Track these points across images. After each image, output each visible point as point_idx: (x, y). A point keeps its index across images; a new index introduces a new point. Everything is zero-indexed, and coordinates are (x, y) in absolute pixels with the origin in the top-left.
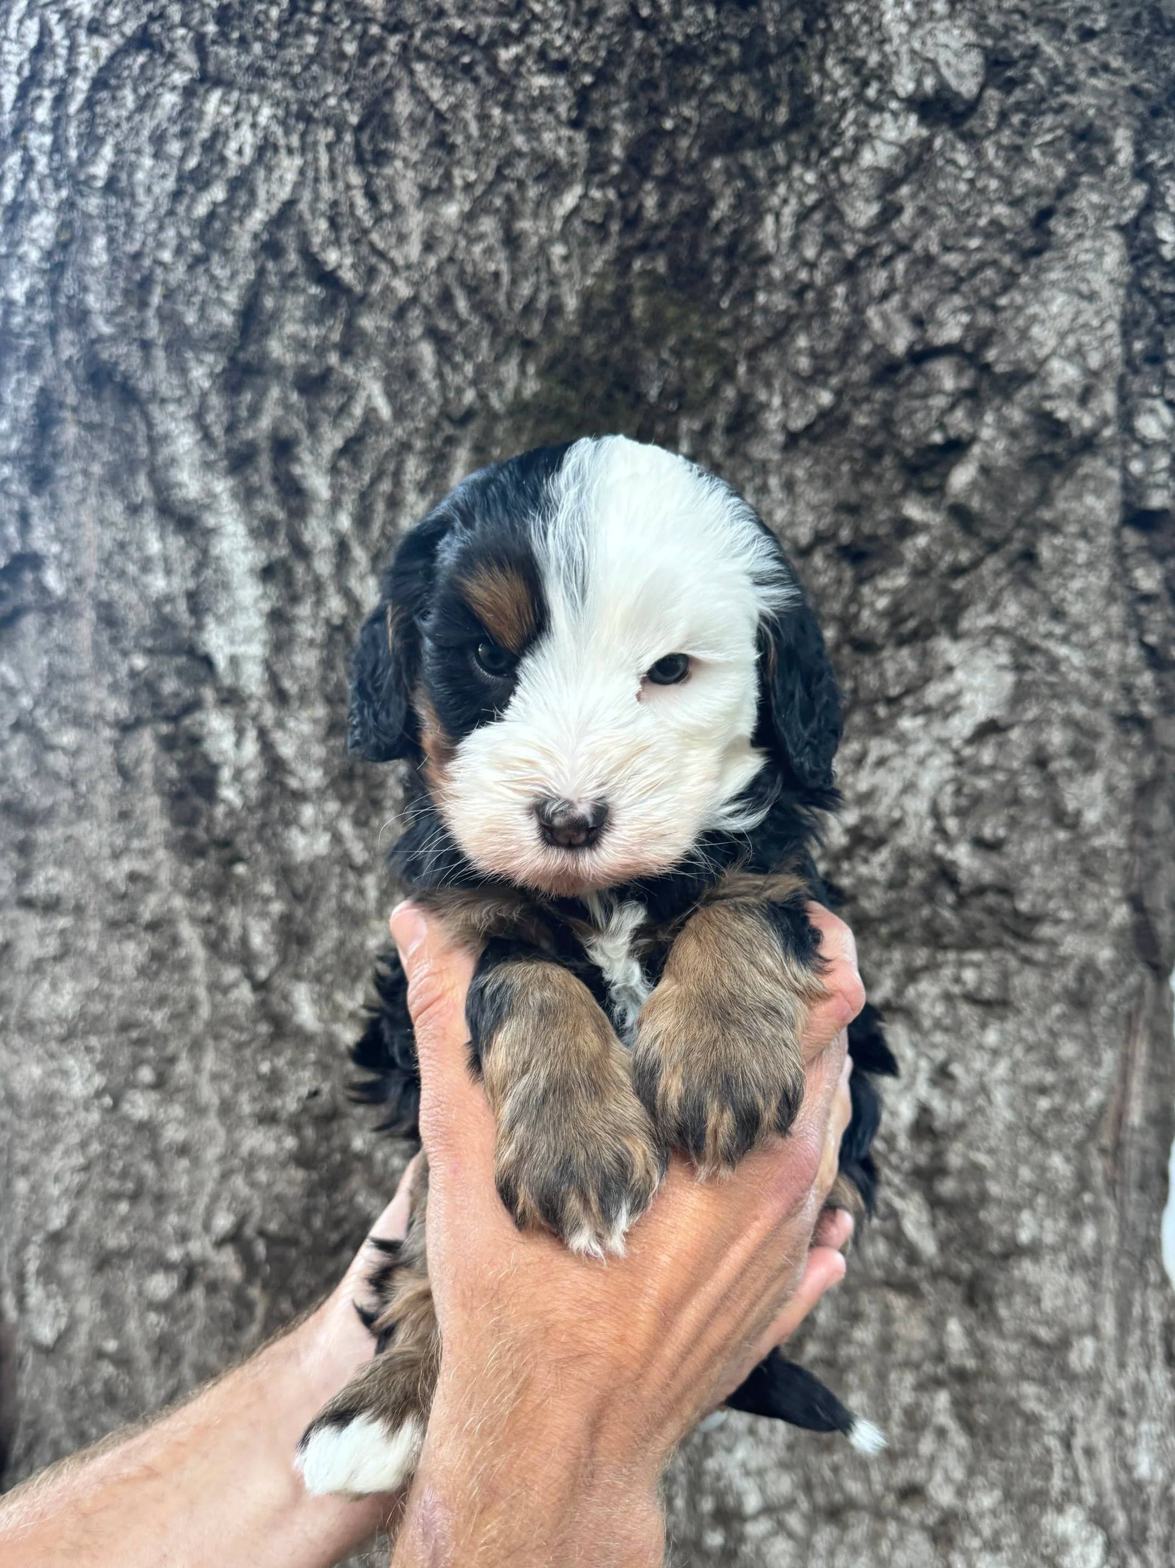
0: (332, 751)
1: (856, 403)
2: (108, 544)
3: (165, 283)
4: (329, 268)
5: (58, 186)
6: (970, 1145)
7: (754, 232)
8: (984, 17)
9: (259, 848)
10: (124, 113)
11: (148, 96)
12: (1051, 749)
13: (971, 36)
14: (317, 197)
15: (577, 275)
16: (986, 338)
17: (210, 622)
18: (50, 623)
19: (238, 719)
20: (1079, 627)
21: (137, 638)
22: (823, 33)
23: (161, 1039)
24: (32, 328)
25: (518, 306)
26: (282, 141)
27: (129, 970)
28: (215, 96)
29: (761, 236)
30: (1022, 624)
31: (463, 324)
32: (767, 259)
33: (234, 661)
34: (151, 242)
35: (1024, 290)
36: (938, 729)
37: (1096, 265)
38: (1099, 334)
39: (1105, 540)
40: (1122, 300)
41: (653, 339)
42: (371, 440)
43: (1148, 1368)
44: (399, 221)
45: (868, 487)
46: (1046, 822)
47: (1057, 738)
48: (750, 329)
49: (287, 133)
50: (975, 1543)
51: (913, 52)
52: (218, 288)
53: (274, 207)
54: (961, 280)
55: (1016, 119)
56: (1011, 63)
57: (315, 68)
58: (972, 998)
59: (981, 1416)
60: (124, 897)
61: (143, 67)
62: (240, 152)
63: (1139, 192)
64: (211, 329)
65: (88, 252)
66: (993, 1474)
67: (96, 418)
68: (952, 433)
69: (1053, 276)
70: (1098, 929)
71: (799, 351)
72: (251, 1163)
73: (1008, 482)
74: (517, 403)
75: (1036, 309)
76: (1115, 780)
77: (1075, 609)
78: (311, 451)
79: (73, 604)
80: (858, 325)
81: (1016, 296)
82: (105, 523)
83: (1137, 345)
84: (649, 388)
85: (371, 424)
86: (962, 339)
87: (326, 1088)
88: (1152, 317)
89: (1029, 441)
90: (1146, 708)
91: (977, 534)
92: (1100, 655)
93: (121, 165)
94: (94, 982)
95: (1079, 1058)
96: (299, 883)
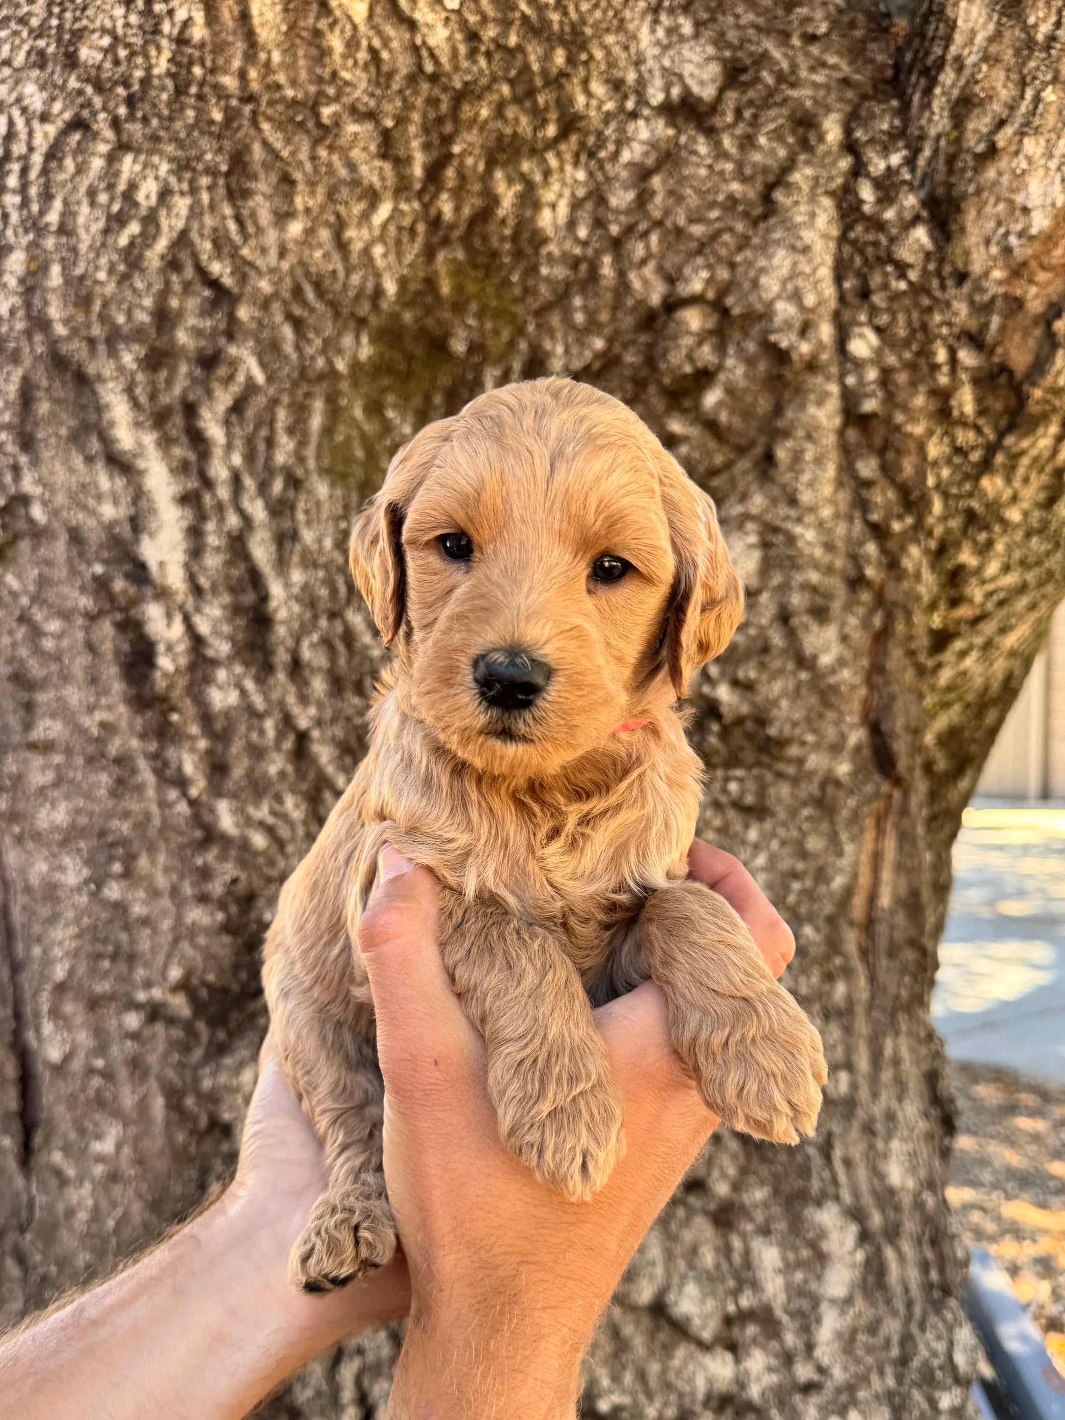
0: (236, 628)
1: (625, 346)
2: (74, 485)
3: (103, 295)
4: (214, 276)
5: (26, 231)
7: (535, 221)
8: (722, 34)
9: (187, 701)
10: (68, 176)
11: (83, 162)
12: (790, 608)
13: (710, 50)
14: (202, 226)
15: (394, 267)
16: (725, 289)
17: (145, 539)
18: (38, 545)
19: (168, 608)
20: (813, 509)
21: (97, 553)
22: (586, 63)
23: (128, 842)
24: (13, 335)
25: (351, 293)
26: (176, 188)
28: (129, 158)
29: (541, 224)
30: (766, 510)
31: (312, 310)
32: (545, 241)
33: (161, 564)
34: (91, 269)
35: (756, 248)
37: (810, 225)
38: (813, 279)
39: (830, 440)
40: (833, 251)
41: (458, 309)
42: (251, 399)
43: (900, 1099)
44: (260, 238)
46: (790, 666)
47: (796, 600)
48: (535, 294)
49: (180, 180)
50: (749, 1227)
51: (663, 69)
52: (139, 296)
53: (174, 235)
54: (703, 245)
55: (747, 114)
56: (744, 70)
57: (196, 134)
58: (738, 805)
60: (97, 740)
61: (78, 142)
62: (147, 198)
63: (845, 163)
64: (136, 325)
65: (47, 276)
66: (763, 1174)
67: (62, 395)
68: (700, 364)
69: (777, 235)
70: (836, 749)
71: (576, 310)
72: (193, 931)
73: (749, 399)
74: (356, 366)
75: (762, 262)
76: (847, 630)
77: (806, 497)
78: (211, 410)
79: (53, 531)
80: (623, 286)
81: (748, 253)
82: (71, 470)
83: (847, 285)
84: (459, 346)
85: (251, 387)
86: (705, 290)
87: (243, 877)
88: (858, 261)
89: (762, 366)
90: (870, 572)
91: (727, 442)
92: (830, 531)
93: (68, 213)
94: (81, 802)
95: (826, 850)
96: (218, 726)
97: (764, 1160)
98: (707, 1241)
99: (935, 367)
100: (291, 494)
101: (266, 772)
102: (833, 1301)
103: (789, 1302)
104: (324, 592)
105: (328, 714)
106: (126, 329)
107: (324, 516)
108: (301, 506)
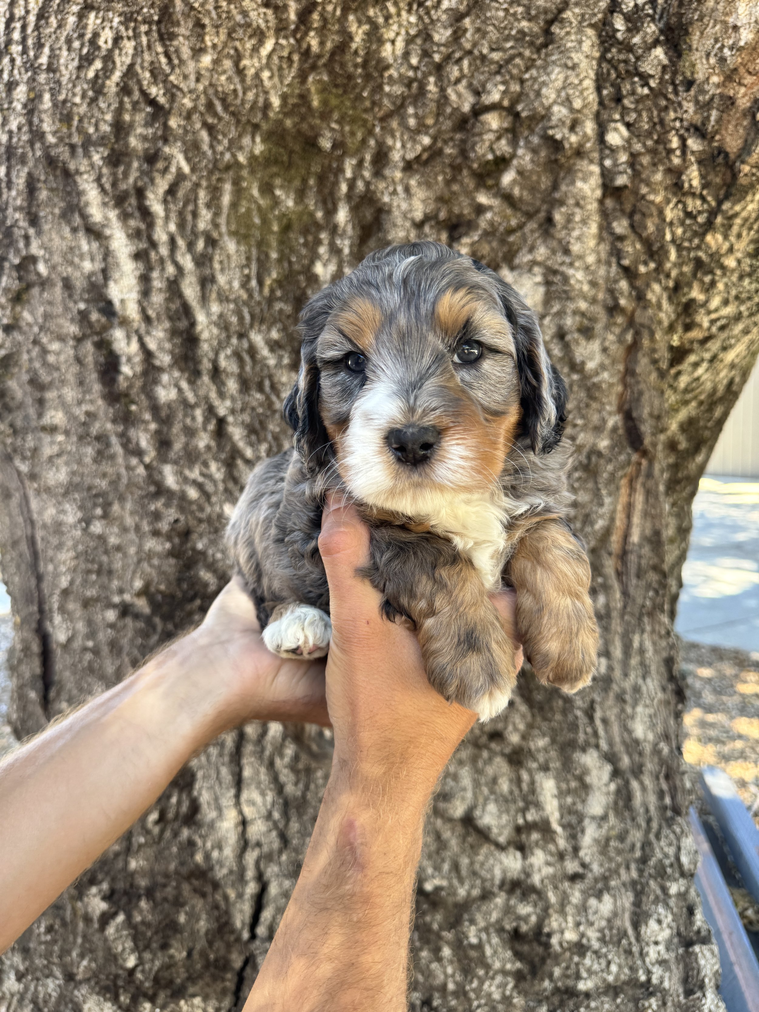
0: (174, 345)
1: (445, 142)
2: (65, 248)
3: (78, 114)
4: (153, 97)
5: (27, 71)
7: (380, 53)
9: (143, 397)
10: (52, 30)
11: (62, 19)
12: (565, 328)
14: (143, 61)
15: (279, 85)
16: (516, 98)
17: (111, 284)
18: (43, 290)
19: (128, 332)
20: (581, 257)
21: (81, 295)
23: (105, 494)
24: (21, 143)
25: (248, 106)
26: (125, 34)
27: (88, 460)
28: (92, 15)
29: (384, 54)
30: (548, 258)
31: (220, 119)
32: (388, 67)
34: (70, 94)
35: (538, 68)
37: (578, 49)
38: (580, 88)
39: (593, 206)
40: (595, 67)
41: (325, 116)
42: (181, 184)
43: (644, 677)
44: (183, 68)
45: (455, 187)
47: (569, 322)
48: (380, 106)
49: (127, 28)
50: (534, 765)
52: (103, 113)
53: (125, 68)
54: (501, 67)
59: (539, 697)
60: (84, 424)
62: (106, 42)
63: (604, 3)
64: (101, 134)
65: (41, 102)
66: (544, 728)
67: (54, 185)
68: (498, 153)
69: (554, 58)
70: (598, 429)
71: (410, 116)
72: (150, 555)
73: (534, 178)
74: (252, 158)
75: (544, 78)
76: (607, 344)
77: (576, 248)
78: (153, 192)
79: (52, 280)
80: (443, 99)
81: (534, 72)
82: (63, 238)
83: (605, 92)
84: (326, 144)
85: (180, 177)
86: (502, 99)
87: (182, 518)
88: (613, 75)
89: (543, 154)
90: (623, 302)
91: (520, 209)
92: (593, 273)
93: (53, 56)
94: (75, 467)
95: (591, 501)
96: (163, 414)
97: (545, 719)
98: (503, 774)
99: (670, 151)
100: (210, 250)
101: (196, 447)
102: (593, 818)
103: (562, 817)
104: (234, 319)
105: (239, 405)
106: (94, 137)
107: (233, 265)
108: (217, 258)
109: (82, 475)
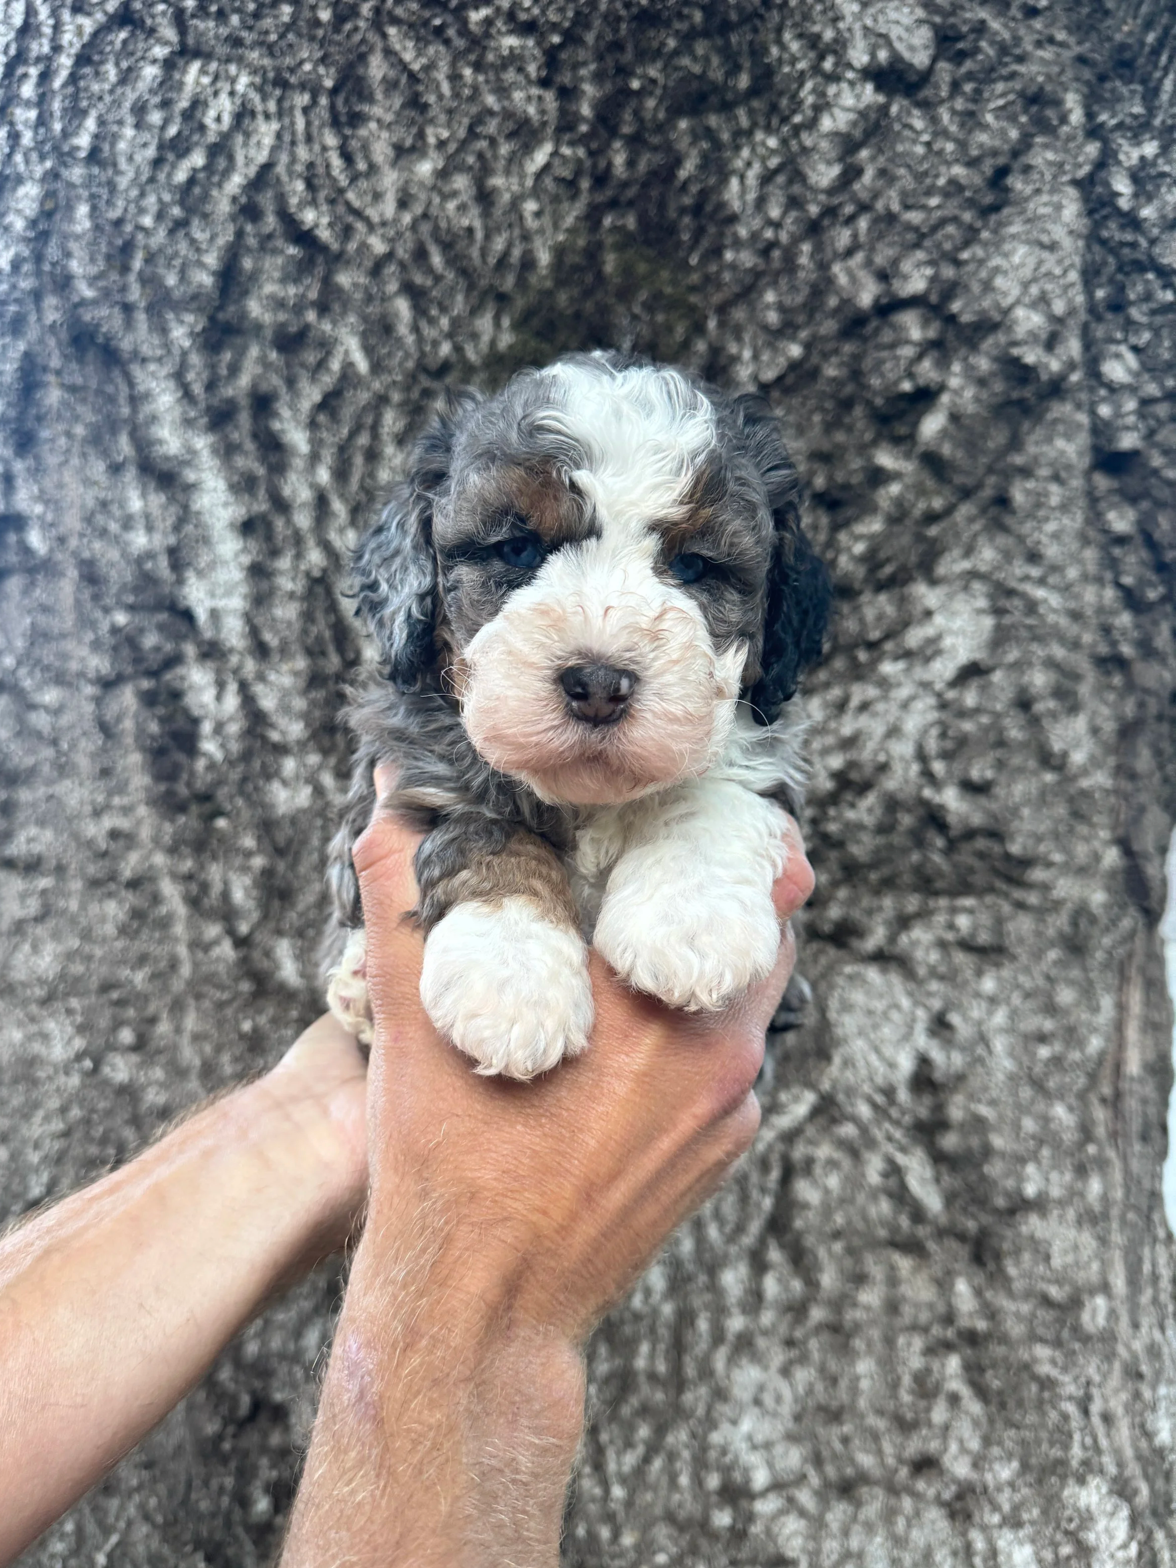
0: (313, 703)
1: (826, 356)
2: (90, 503)
3: (146, 247)
4: (306, 227)
5: (42, 158)
6: (971, 1097)
7: (720, 193)
9: (240, 802)
10: (107, 87)
11: (130, 69)
12: (1033, 691)
13: (920, 13)
14: (293, 160)
15: (549, 231)
16: (950, 290)
17: (191, 577)
18: (33, 584)
19: (218, 672)
20: (1055, 569)
21: (118, 595)
22: (780, 7)
23: (143, 998)
24: (17, 295)
25: (492, 261)
26: (259, 108)
27: (110, 929)
28: (195, 67)
29: (726, 196)
30: (998, 568)
31: (438, 279)
32: (733, 219)
33: (215, 615)
34: (132, 208)
35: (985, 244)
36: (920, 673)
37: (1055, 218)
38: (1061, 282)
39: (1077, 483)
40: (1082, 251)
41: (625, 294)
42: (349, 394)
43: (1161, 1327)
44: (374, 179)
45: (840, 437)
46: (1032, 764)
47: (1039, 679)
48: (719, 286)
49: (264, 99)
51: (866, 28)
52: (198, 250)
53: (252, 171)
54: (923, 236)
55: (968, 87)
56: (960, 37)
57: (291, 36)
58: (967, 945)
59: (997, 1381)
60: (104, 855)
61: (125, 42)
62: (218, 119)
63: (1092, 149)
64: (191, 290)
65: (71, 220)
66: (1009, 1444)
67: (79, 381)
68: (921, 382)
69: (1013, 229)
70: (1088, 872)
71: (768, 306)
73: (978, 429)
74: (492, 356)
75: (998, 261)
76: (1099, 721)
77: (1051, 552)
78: (290, 406)
79: (56, 564)
80: (825, 281)
81: (978, 250)
82: (88, 482)
83: (1099, 293)
85: (349, 378)
86: (928, 291)
88: (1112, 265)
89: (997, 388)
91: (950, 482)
92: (1077, 597)
93: (104, 136)
94: (74, 943)
95: (1077, 1004)
96: (281, 838)
97: (1011, 1424)
98: (942, 1543)
109: (89, 958)
